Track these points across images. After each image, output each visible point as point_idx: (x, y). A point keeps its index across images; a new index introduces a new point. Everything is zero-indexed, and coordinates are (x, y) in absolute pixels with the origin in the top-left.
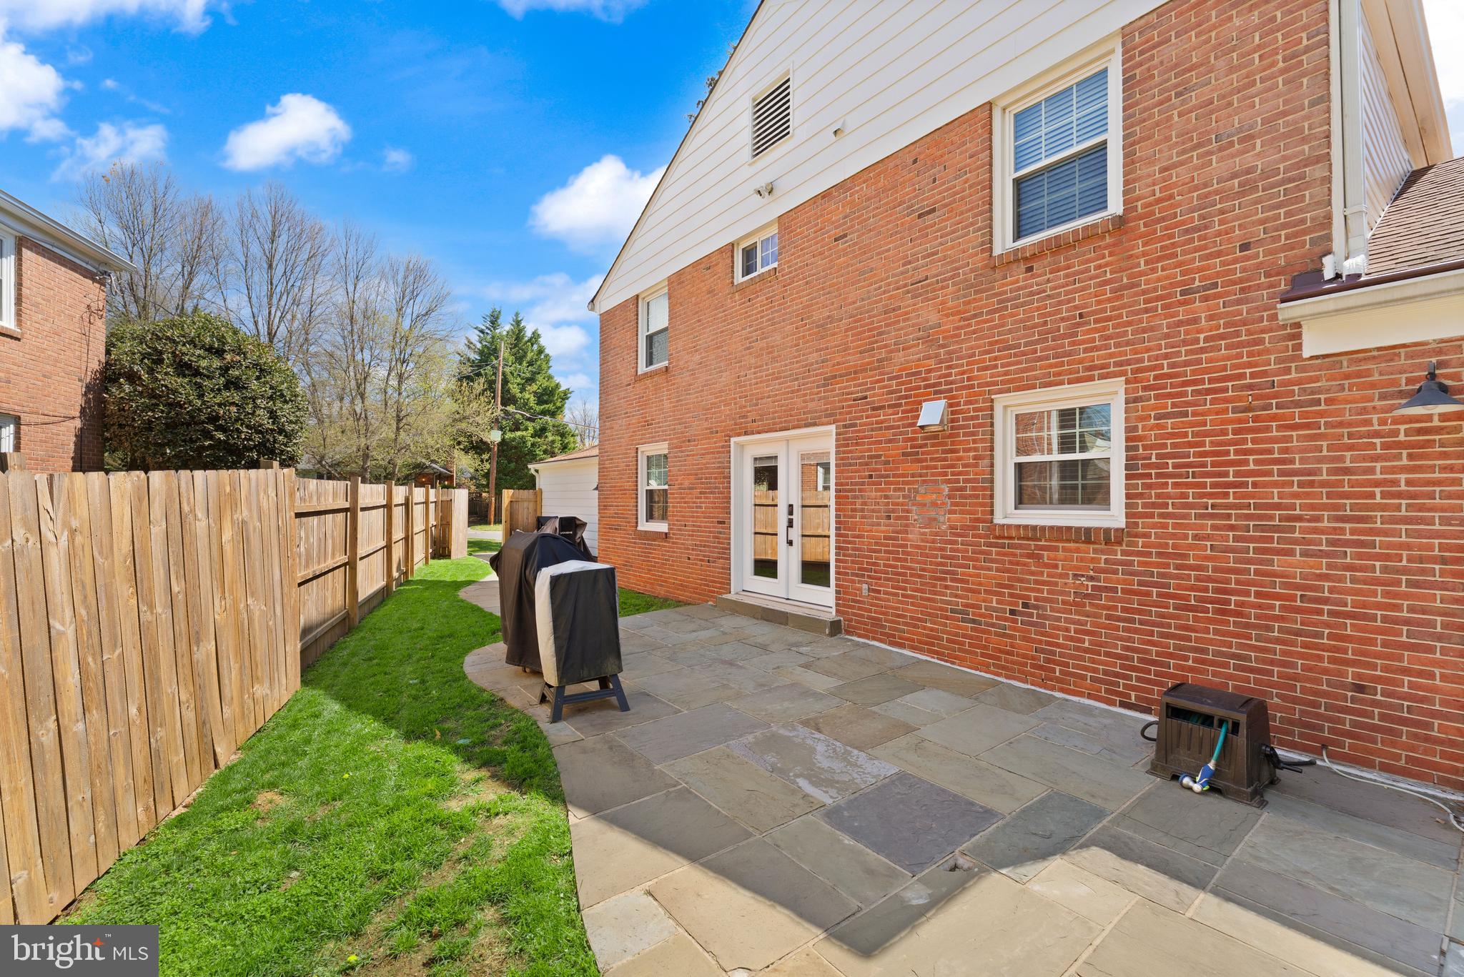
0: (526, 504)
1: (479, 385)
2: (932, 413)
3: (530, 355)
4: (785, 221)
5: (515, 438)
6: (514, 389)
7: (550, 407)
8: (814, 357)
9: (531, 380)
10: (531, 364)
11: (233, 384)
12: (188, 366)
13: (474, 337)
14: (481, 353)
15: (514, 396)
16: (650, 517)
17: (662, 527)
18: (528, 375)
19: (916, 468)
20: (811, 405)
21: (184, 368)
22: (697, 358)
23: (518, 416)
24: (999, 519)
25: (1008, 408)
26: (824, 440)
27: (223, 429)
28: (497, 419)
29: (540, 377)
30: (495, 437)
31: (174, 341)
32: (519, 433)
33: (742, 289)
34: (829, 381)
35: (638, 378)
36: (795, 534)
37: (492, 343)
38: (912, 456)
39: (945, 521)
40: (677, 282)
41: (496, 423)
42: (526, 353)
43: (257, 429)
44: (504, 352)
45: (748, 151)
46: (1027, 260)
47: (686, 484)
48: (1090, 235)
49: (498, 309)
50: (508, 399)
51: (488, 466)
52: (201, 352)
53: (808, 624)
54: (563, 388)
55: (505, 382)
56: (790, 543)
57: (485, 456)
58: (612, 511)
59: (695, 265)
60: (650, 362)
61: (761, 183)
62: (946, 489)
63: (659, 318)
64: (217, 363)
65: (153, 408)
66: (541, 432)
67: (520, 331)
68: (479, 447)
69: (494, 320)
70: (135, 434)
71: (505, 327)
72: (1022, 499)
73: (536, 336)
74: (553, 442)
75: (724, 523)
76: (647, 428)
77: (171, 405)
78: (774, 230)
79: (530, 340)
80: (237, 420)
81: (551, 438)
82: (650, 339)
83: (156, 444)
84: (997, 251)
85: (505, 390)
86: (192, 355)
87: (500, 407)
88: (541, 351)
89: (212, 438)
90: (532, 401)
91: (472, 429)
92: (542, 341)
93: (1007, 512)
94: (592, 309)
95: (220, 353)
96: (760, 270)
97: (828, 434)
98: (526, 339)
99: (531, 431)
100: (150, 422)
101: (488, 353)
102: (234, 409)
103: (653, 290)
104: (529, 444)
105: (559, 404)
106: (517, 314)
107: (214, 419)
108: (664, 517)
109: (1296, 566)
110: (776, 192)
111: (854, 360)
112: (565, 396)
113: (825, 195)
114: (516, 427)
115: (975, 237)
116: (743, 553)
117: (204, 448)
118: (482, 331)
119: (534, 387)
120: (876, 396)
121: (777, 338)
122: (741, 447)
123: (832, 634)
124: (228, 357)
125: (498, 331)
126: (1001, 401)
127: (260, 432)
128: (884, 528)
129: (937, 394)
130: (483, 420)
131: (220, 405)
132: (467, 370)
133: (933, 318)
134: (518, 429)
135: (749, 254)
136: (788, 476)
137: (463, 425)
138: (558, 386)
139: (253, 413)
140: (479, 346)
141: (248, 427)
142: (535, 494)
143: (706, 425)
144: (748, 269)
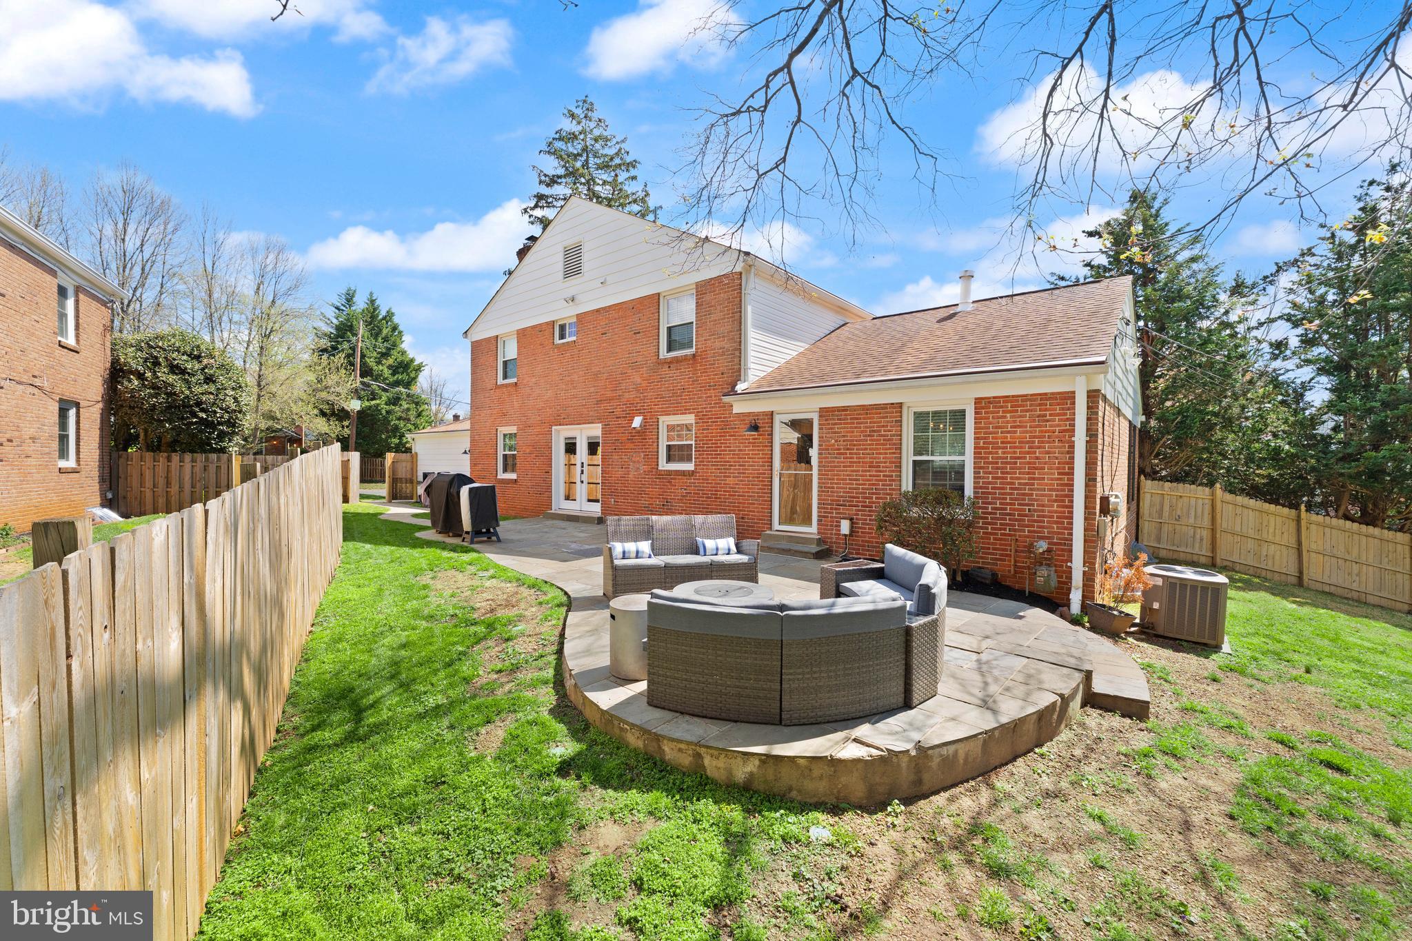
0: (404, 464)
1: (340, 359)
2: (637, 422)
3: (385, 331)
4: (581, 317)
5: (370, 407)
6: (371, 362)
7: (404, 377)
8: (592, 390)
9: (385, 355)
10: (386, 339)
11: (209, 380)
12: (177, 366)
13: (331, 313)
14: (337, 328)
15: (372, 369)
16: (505, 470)
17: (513, 476)
18: (384, 351)
19: (631, 446)
20: (591, 413)
21: (174, 369)
22: (534, 380)
23: (374, 387)
24: (660, 468)
25: (665, 421)
26: (596, 430)
27: (203, 410)
28: (356, 390)
29: (394, 352)
30: (355, 405)
31: (165, 350)
32: (373, 402)
33: (559, 347)
34: (599, 402)
35: (497, 387)
36: (584, 477)
37: (348, 320)
38: (630, 440)
39: (643, 468)
40: (522, 334)
41: (356, 394)
42: (381, 330)
43: (226, 410)
44: (362, 330)
45: (561, 275)
46: (670, 363)
47: (528, 451)
48: (685, 358)
49: (353, 288)
50: (366, 372)
51: (349, 432)
52: (185, 357)
53: (587, 520)
54: (416, 363)
55: (363, 356)
56: (582, 482)
57: (346, 423)
58: (479, 467)
59: (533, 327)
60: (505, 377)
61: (569, 295)
62: (642, 455)
63: (511, 351)
64: (197, 366)
65: (156, 396)
66: (395, 401)
67: (375, 309)
68: (342, 415)
69: (349, 299)
70: (143, 414)
71: (360, 303)
72: (669, 459)
73: (389, 316)
74: (408, 409)
75: (549, 472)
76: (504, 417)
77: (169, 394)
78: (574, 320)
79: (384, 318)
80: (214, 403)
81: (406, 406)
82: (505, 363)
83: (159, 420)
84: (661, 357)
85: (363, 364)
86: (180, 360)
87: (359, 379)
88: (395, 328)
89: (197, 416)
90: (387, 373)
91: (332, 398)
92: (396, 319)
93: (664, 465)
94: (466, 337)
95: (198, 358)
96: (568, 339)
97: (598, 428)
98: (380, 317)
99: (384, 398)
100: (154, 405)
101: (345, 330)
102: (212, 397)
103: (509, 334)
104: (384, 412)
105: (412, 375)
106: (371, 294)
107: (199, 404)
108: (513, 471)
109: (730, 481)
110: (576, 301)
111: (609, 394)
112: (419, 369)
113: (598, 311)
114: (374, 396)
115: (653, 349)
116: (558, 489)
117: (193, 423)
118: (337, 308)
119: (390, 361)
120: (618, 412)
121: (575, 377)
122: (558, 431)
123: (598, 524)
124: (205, 361)
125: (353, 308)
126: (662, 419)
127: (228, 412)
128: (620, 472)
129: (640, 414)
130: (343, 390)
131: (202, 394)
132: (325, 343)
133: (639, 380)
134: (373, 399)
135: (562, 328)
136: (582, 448)
137: (324, 395)
138: (412, 360)
139: (223, 400)
140: (335, 321)
141: (221, 409)
142: (412, 456)
143: (539, 418)
144: (562, 336)
